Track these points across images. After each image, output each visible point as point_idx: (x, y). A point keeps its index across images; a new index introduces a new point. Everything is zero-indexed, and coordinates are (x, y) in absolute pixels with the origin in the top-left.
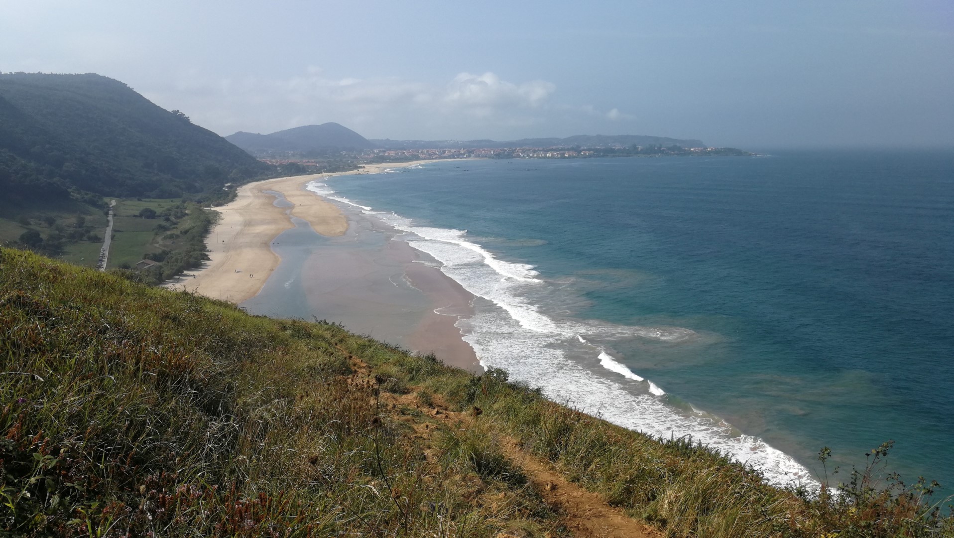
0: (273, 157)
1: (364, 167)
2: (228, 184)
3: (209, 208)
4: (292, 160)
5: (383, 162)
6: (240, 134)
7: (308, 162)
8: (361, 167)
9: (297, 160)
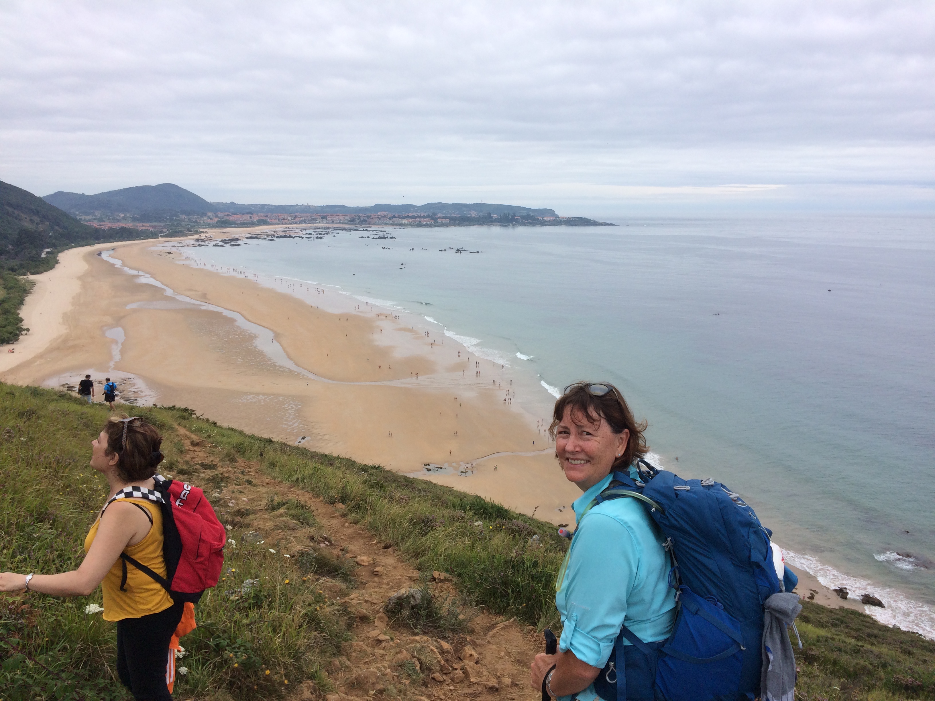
0: (101, 220)
1: (206, 232)
2: (48, 250)
3: (25, 277)
4: (122, 225)
5: (226, 227)
6: (60, 194)
7: (143, 226)
8: (203, 232)
9: (129, 225)
